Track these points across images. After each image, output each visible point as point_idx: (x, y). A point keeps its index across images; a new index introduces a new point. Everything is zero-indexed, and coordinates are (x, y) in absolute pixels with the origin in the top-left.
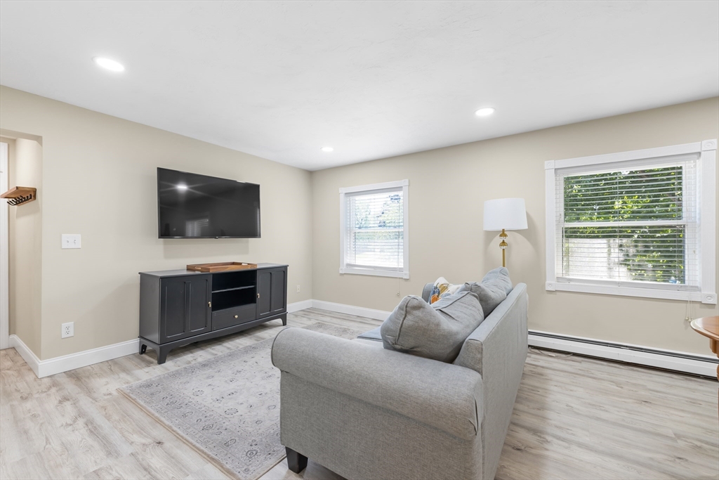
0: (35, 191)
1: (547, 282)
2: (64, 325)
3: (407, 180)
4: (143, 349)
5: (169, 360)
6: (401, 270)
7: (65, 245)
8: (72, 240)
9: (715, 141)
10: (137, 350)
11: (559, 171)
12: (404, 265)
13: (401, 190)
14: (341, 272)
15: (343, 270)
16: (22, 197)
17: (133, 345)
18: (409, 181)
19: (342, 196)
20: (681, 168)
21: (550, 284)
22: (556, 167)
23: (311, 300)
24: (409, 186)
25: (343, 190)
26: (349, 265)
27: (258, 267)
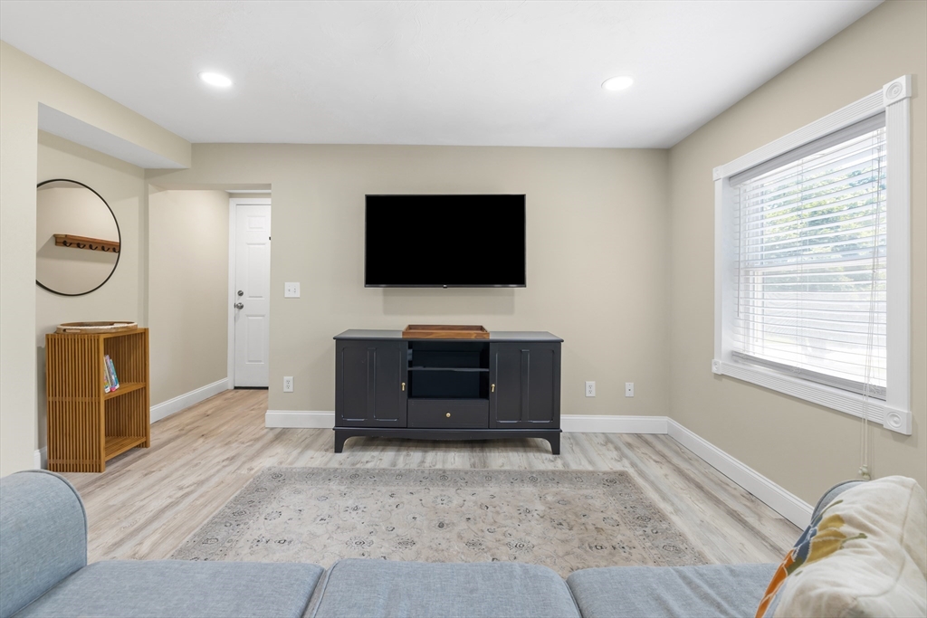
2: (286, 378)
6: (878, 393)
7: (287, 295)
8: (293, 289)
12: (889, 380)
13: (883, 124)
14: (714, 370)
15: (720, 364)
19: (719, 186)
23: (666, 419)
24: (911, 98)
25: (720, 172)
26: (738, 357)
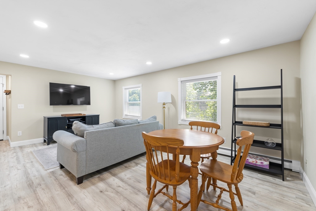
0: (10, 91)
1: (179, 121)
2: (19, 132)
3: (141, 84)
4: (45, 141)
5: (51, 144)
6: (140, 117)
7: (19, 108)
8: (21, 106)
9: (220, 72)
10: (43, 141)
11: (182, 82)
12: (141, 115)
15: (124, 117)
16: (8, 93)
17: (42, 140)
18: (142, 84)
19: (124, 90)
20: (216, 81)
21: (179, 122)
22: (181, 80)
24: (142, 86)
25: (124, 88)
26: (126, 115)
27: (86, 115)
